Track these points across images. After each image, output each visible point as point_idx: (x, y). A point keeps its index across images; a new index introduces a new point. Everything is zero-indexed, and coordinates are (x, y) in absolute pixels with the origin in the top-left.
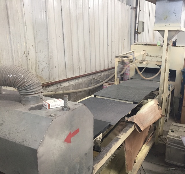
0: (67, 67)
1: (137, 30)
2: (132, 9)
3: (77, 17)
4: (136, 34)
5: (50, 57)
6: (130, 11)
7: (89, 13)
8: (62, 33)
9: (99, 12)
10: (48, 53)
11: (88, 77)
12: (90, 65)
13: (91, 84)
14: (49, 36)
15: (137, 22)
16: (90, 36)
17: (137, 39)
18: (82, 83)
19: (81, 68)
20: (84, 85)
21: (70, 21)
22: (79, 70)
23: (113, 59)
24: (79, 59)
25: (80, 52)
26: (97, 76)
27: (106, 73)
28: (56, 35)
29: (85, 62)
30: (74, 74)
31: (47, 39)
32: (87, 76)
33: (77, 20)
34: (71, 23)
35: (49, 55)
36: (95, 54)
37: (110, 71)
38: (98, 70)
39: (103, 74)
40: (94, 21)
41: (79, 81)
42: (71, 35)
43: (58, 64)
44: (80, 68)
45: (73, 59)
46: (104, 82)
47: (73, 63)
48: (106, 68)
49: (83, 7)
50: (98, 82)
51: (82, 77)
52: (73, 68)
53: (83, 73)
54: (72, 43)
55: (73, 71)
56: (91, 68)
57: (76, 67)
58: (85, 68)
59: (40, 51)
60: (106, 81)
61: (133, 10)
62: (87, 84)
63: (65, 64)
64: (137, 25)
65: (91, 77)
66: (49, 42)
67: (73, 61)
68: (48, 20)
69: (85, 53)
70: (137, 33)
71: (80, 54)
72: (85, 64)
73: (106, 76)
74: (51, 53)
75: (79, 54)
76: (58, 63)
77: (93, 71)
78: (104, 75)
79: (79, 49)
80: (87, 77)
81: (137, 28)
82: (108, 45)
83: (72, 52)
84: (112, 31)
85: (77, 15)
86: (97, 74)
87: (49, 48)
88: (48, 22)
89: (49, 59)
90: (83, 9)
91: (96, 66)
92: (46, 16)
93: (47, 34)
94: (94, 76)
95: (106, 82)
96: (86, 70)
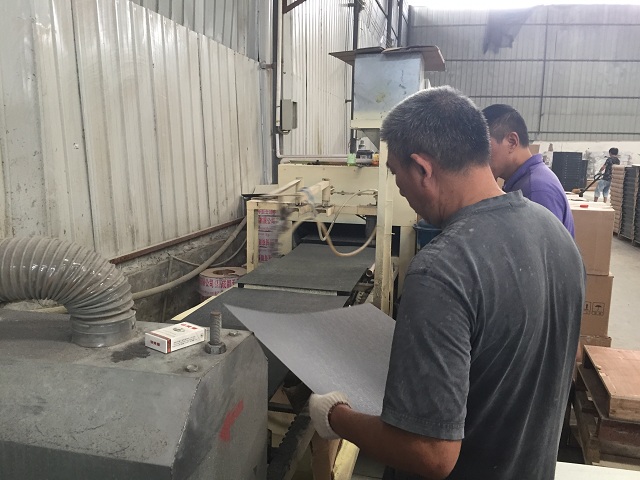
0: (96, 229)
1: (278, 124)
2: (262, 68)
3: (120, 90)
4: (277, 135)
5: (48, 203)
6: (258, 73)
7: (152, 80)
8: (81, 135)
9: (178, 76)
10: (44, 192)
11: (157, 255)
12: (160, 221)
13: (167, 275)
14: (44, 145)
15: (278, 104)
16: (157, 140)
17: (281, 147)
18: (140, 274)
19: (137, 231)
20: (146, 280)
21: (103, 100)
22: (130, 238)
23: (220, 202)
24: (130, 204)
25: (132, 189)
26: (181, 252)
27: (204, 242)
28: (64, 140)
29: (147, 215)
30: (116, 250)
31: (38, 153)
32: (154, 252)
33: (121, 98)
34: (104, 107)
35: (44, 200)
36: (174, 191)
37: (214, 236)
38: (183, 234)
39: (196, 244)
40: (167, 100)
41: (133, 270)
42: (106, 138)
43: (72, 225)
44: (133, 232)
45: (112, 207)
46: (202, 267)
47: (113, 218)
48: (205, 227)
49: (135, 63)
50: (185, 268)
51: (139, 257)
52: (114, 232)
53: (141, 246)
54: (109, 163)
55: (115, 242)
56: (163, 230)
57: (123, 230)
58: (149, 231)
59: (19, 187)
60: (206, 264)
61: (265, 71)
62: (157, 275)
63: (90, 223)
64: (278, 110)
65: (164, 256)
66: (45, 161)
67: (113, 213)
68: (40, 100)
69: (145, 188)
70: (278, 131)
71: (134, 192)
72: (148, 220)
73: (206, 249)
74: (51, 193)
75: (129, 191)
76: (71, 220)
77: (171, 238)
78: (200, 248)
79: (128, 179)
80: (152, 256)
81: (278, 118)
82: (206, 166)
83: (111, 187)
84: (214, 128)
85: (120, 85)
86: (181, 246)
87: (46, 177)
88: (40, 104)
89: (46, 208)
90: (135, 70)
91: (176, 225)
92: (35, 87)
93: (40, 138)
94: (172, 253)
95: (209, 267)
96: (149, 236)
